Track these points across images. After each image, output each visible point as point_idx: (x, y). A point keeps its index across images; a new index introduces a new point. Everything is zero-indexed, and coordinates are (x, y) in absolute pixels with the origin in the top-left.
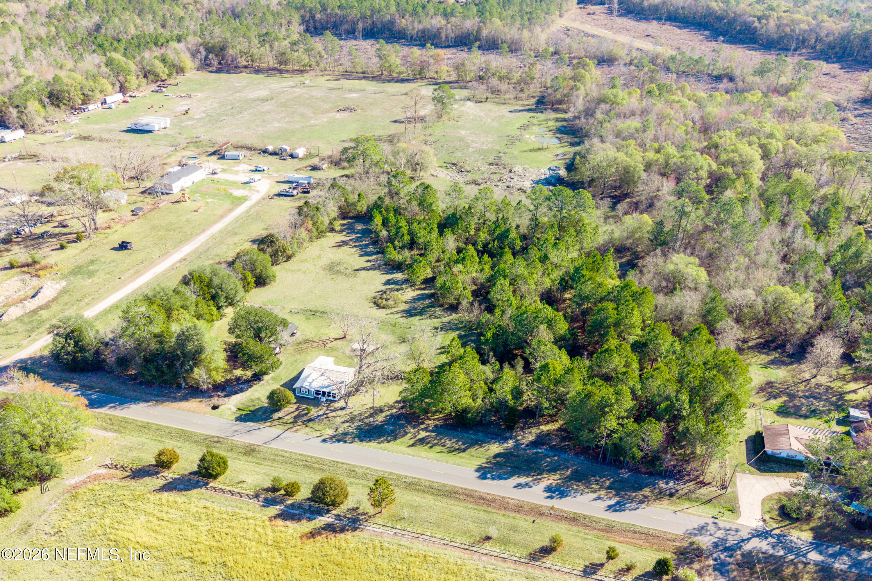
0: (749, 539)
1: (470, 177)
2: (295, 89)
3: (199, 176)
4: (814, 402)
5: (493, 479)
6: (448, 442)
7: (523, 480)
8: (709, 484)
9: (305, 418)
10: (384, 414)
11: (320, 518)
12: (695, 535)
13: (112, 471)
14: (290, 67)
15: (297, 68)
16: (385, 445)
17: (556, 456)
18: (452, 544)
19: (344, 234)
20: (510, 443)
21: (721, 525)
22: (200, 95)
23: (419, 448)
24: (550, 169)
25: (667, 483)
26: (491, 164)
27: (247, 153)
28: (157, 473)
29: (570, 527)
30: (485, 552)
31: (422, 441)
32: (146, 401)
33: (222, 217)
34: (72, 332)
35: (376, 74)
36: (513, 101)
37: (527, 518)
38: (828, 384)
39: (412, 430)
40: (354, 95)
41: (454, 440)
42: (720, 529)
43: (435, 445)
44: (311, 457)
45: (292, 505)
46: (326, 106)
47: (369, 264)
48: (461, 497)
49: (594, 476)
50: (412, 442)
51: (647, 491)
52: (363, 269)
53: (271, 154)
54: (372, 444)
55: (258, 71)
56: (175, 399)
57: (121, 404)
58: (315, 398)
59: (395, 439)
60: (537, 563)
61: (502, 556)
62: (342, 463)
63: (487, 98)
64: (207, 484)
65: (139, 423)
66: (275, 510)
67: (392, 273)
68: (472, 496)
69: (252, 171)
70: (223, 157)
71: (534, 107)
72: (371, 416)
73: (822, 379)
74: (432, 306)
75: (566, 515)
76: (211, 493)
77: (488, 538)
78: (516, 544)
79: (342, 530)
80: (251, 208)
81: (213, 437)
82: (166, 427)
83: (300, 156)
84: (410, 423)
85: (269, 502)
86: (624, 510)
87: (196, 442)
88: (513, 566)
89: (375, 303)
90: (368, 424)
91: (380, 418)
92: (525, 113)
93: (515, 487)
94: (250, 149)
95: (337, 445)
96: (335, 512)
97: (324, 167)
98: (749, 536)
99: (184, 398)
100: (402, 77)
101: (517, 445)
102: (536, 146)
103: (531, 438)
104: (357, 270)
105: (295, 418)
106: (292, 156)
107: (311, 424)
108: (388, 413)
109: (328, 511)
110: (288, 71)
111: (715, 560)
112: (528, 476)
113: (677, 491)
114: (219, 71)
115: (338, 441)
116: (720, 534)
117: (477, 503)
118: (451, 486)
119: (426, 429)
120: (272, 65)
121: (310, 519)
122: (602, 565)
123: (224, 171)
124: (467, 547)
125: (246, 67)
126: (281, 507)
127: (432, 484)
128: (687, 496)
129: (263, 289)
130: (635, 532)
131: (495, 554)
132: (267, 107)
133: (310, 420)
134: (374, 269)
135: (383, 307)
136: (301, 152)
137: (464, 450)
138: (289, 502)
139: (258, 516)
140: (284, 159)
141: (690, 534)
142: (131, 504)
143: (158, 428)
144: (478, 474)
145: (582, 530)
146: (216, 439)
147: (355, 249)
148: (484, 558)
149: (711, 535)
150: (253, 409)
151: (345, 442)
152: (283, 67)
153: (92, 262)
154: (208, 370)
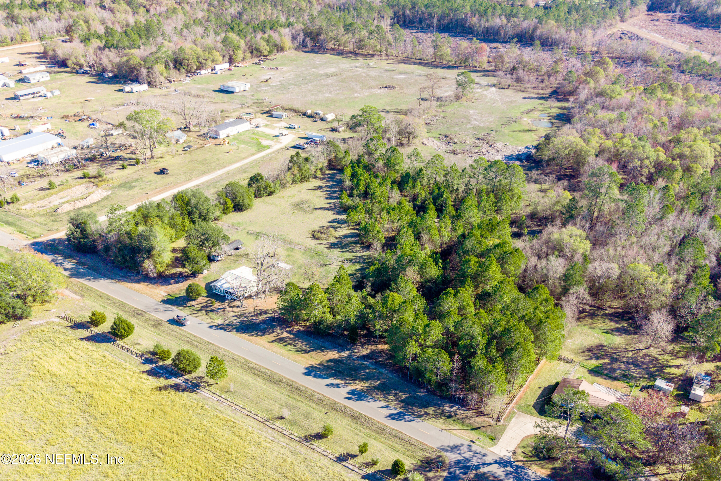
0: (490, 464)
1: (452, 147)
2: (359, 69)
3: (245, 127)
4: (633, 368)
5: (314, 376)
6: (300, 344)
7: (336, 382)
8: (487, 415)
9: (209, 309)
10: (266, 316)
11: (174, 379)
12: (447, 451)
13: (62, 321)
14: (365, 52)
15: (371, 52)
16: (253, 337)
17: (375, 369)
18: (254, 416)
19: (324, 181)
20: (346, 353)
21: (474, 447)
22: (285, 68)
23: (276, 344)
24: (527, 147)
25: (451, 407)
26: (478, 139)
27: (291, 114)
28: (89, 328)
29: (351, 423)
30: (273, 427)
31: (281, 340)
32: (112, 279)
33: (243, 159)
34: (80, 224)
35: (431, 60)
36: (532, 90)
37: (323, 409)
38: (656, 356)
39: (279, 331)
40: (402, 76)
41: (304, 343)
42: (470, 451)
43: (290, 344)
44: (195, 336)
45: (161, 366)
46: (374, 84)
47: (328, 205)
48: (283, 385)
49: (395, 390)
50: (274, 339)
51: (431, 410)
52: (321, 209)
53: (308, 116)
54: (244, 335)
55: (339, 53)
56: (132, 281)
57: (95, 278)
58: (225, 296)
59: (263, 335)
60: (306, 444)
61: (285, 433)
62: (213, 345)
63: (509, 86)
64: (115, 341)
65: (98, 293)
66: (148, 367)
67: (340, 215)
68: (291, 386)
69: (287, 128)
70: (271, 116)
71: (548, 96)
72: (256, 315)
73: (654, 352)
74: (356, 243)
75: (353, 414)
76: (115, 348)
77: (282, 418)
78: (300, 427)
79: (184, 390)
80: (268, 154)
81: (139, 310)
82: (113, 298)
83: (328, 120)
84: (280, 325)
85: (148, 361)
86: (401, 420)
87: (127, 312)
88: (287, 441)
89: (313, 235)
90: (250, 321)
91: (262, 318)
92: (536, 100)
93: (327, 385)
94: (295, 111)
95: (218, 331)
96: (186, 377)
97: (340, 129)
98: (492, 462)
99: (138, 281)
100: (450, 64)
101: (350, 357)
102: (527, 128)
103: (365, 352)
104: (316, 209)
105: (202, 307)
106: (322, 120)
107: (210, 314)
108: (270, 315)
109: (182, 375)
110: (362, 55)
111: (450, 473)
112: (342, 380)
113: (456, 414)
114: (312, 51)
115: (221, 329)
116: (467, 455)
117: (292, 392)
118: (280, 375)
119: (289, 332)
120: (352, 49)
121: (167, 378)
122: (356, 456)
123: (266, 126)
124: (262, 420)
125: (332, 50)
126: (153, 366)
127: (266, 371)
128: (462, 421)
129: (239, 214)
130: (399, 438)
131: (280, 430)
132: (329, 81)
133: (211, 311)
134: (329, 210)
135: (317, 239)
136: (330, 117)
137: (308, 352)
138: (161, 364)
139: (134, 369)
140: (315, 121)
141: (443, 449)
142: (59, 344)
143: (108, 298)
144: (306, 371)
145: (359, 427)
146: (140, 312)
147: (325, 193)
148: (270, 431)
149: (459, 454)
150: (177, 296)
151: (225, 330)
152: (361, 51)
153: (137, 180)
154: (155, 263)
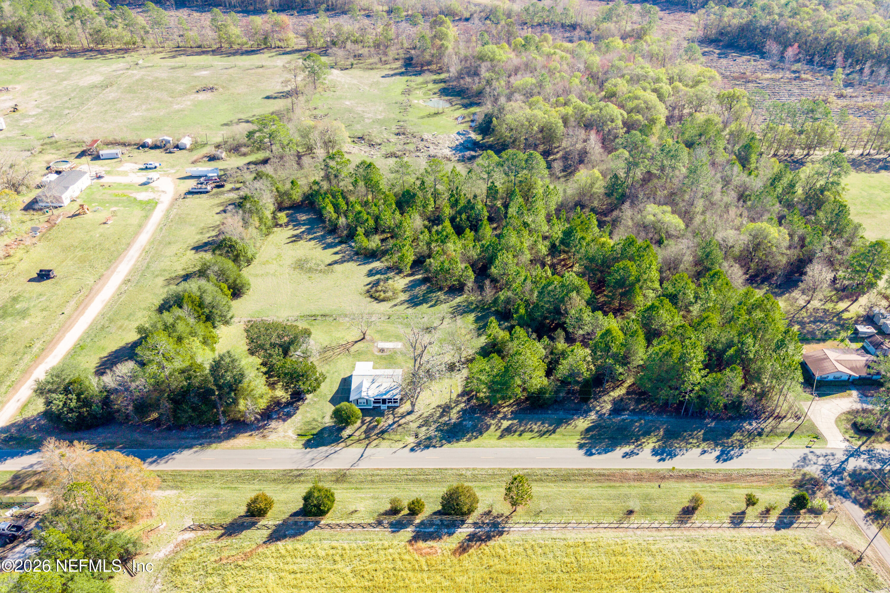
0: (847, 460)
1: (384, 150)
2: (130, 72)
3: (85, 182)
4: (822, 325)
5: (599, 453)
6: (534, 427)
7: (627, 449)
8: (785, 417)
9: (377, 431)
10: (454, 411)
11: (459, 530)
12: (803, 466)
13: (200, 533)
14: (109, 46)
15: (118, 47)
16: (474, 442)
17: (641, 419)
18: (601, 526)
19: (290, 227)
20: (593, 416)
21: (818, 452)
22: (18, 87)
23: (509, 438)
24: (458, 133)
25: (751, 424)
26: (398, 134)
27: (124, 150)
28: (254, 524)
29: (695, 484)
30: (636, 526)
31: (508, 431)
32: (190, 447)
33: (141, 226)
34: (70, 383)
35: (215, 47)
36: (379, 66)
37: (652, 484)
38: (823, 307)
39: (493, 422)
40: (204, 73)
41: (539, 424)
42: (818, 457)
43: (523, 431)
44: (410, 469)
45: (422, 523)
46: (182, 88)
47: (338, 256)
48: (580, 478)
49: (686, 431)
50: (499, 433)
51: (737, 436)
52: (335, 262)
53: (152, 148)
54: (461, 443)
55: (72, 54)
57: (161, 456)
58: (375, 408)
59: (481, 434)
60: (688, 525)
61: (653, 526)
62: (446, 469)
63: (352, 65)
64: (317, 523)
65: (197, 473)
66: (408, 533)
67: (369, 263)
68: (590, 475)
69: (142, 169)
70: (97, 158)
71: (403, 70)
72: (442, 416)
73: (816, 303)
74: (430, 291)
75: (685, 474)
76: (327, 532)
77: (631, 512)
78: (659, 512)
79: (489, 537)
80: (168, 212)
81: (291, 471)
82: (231, 471)
83: (188, 146)
84: (486, 414)
85: (397, 526)
86: (732, 458)
87: (275, 480)
88: (668, 533)
89: (371, 296)
90: (445, 424)
91: (454, 415)
92: (398, 77)
93: (623, 457)
94: (124, 144)
95: (426, 451)
96: (470, 521)
97: (223, 155)
98: (846, 457)
99: (229, 436)
100: (245, 48)
101: (601, 416)
102: (433, 111)
103: (609, 406)
104: (330, 265)
105: (365, 432)
106: (178, 147)
107: (386, 436)
108: (458, 409)
109: (463, 522)
110: (109, 51)
111: (832, 485)
112: (628, 443)
113: (763, 429)
114: (22, 56)
115: (427, 447)
116: (821, 461)
117: (598, 481)
118: (565, 470)
119: (504, 418)
120: (86, 45)
121: (450, 534)
122: (744, 513)
123: (108, 173)
124: (616, 526)
125: (54, 50)
126: (410, 529)
127: (546, 472)
128: (773, 432)
129: (239, 300)
130: (753, 476)
131: (647, 526)
132: (111, 94)
133: (383, 432)
134: (348, 261)
135: (383, 300)
136: (187, 141)
137: (554, 432)
138: (418, 521)
139: (395, 543)
140: (170, 152)
141: (798, 466)
142: (247, 564)
143: (223, 475)
144: (583, 452)
145: (706, 484)
146: (296, 473)
147: (313, 242)
148: (638, 532)
149: (815, 464)
150: (315, 432)
151: (434, 447)
152: (100, 46)
153: (15, 299)
154: (254, 398)
